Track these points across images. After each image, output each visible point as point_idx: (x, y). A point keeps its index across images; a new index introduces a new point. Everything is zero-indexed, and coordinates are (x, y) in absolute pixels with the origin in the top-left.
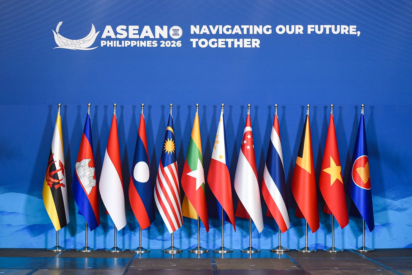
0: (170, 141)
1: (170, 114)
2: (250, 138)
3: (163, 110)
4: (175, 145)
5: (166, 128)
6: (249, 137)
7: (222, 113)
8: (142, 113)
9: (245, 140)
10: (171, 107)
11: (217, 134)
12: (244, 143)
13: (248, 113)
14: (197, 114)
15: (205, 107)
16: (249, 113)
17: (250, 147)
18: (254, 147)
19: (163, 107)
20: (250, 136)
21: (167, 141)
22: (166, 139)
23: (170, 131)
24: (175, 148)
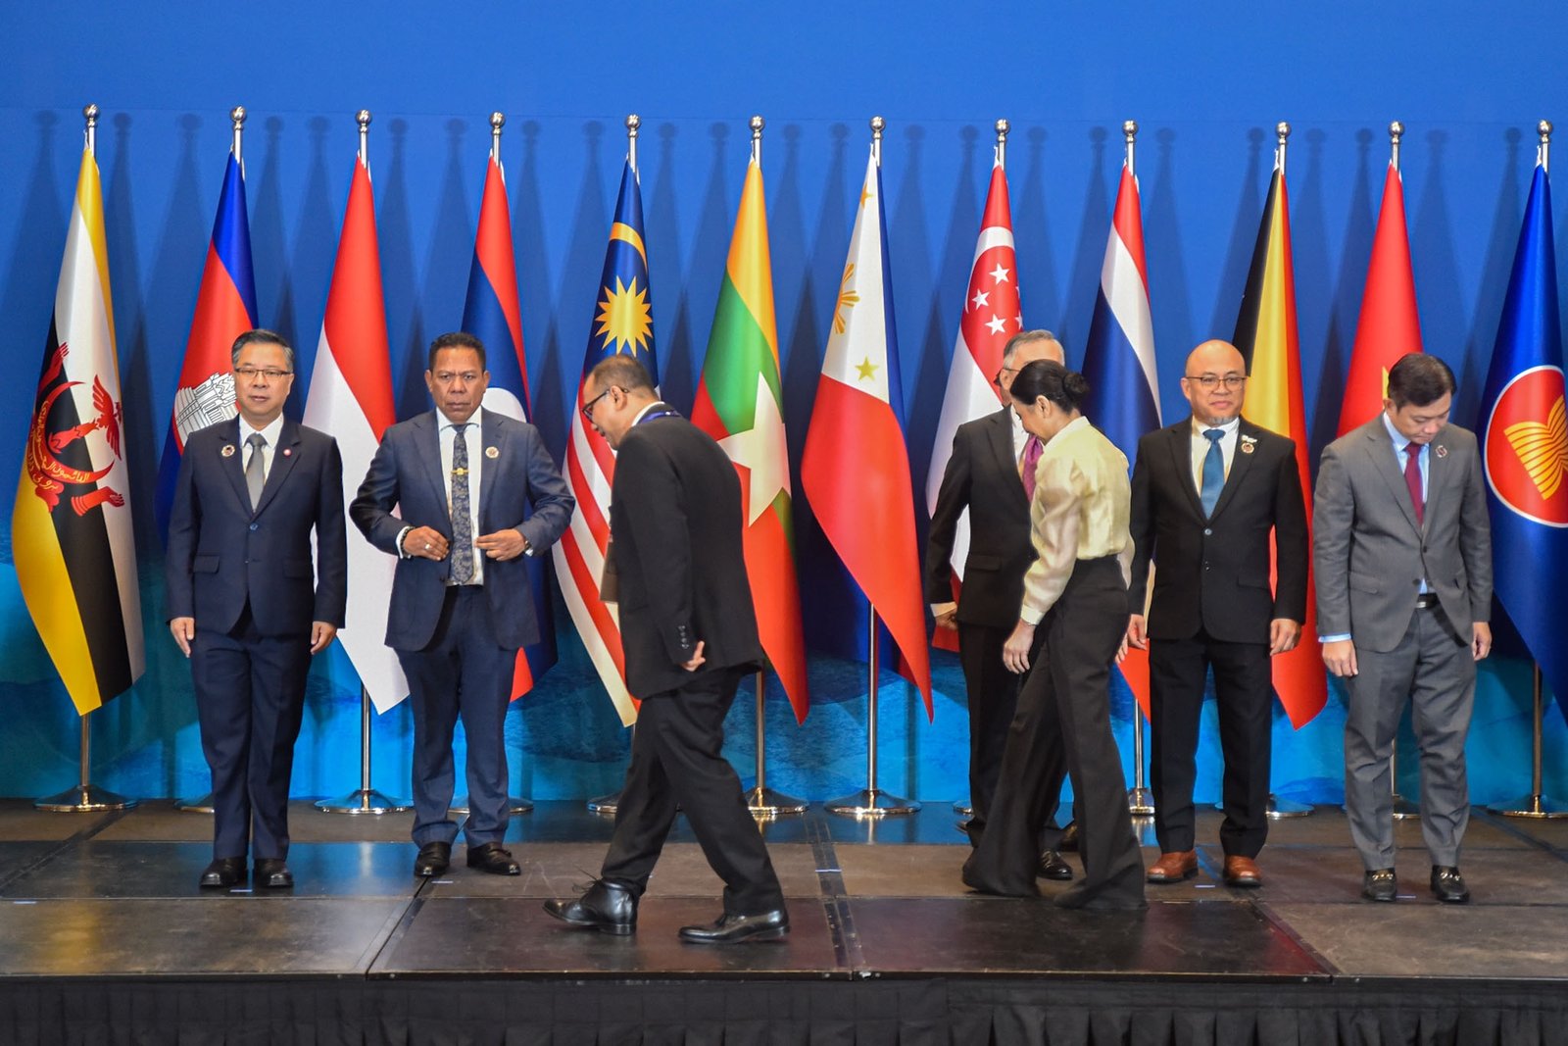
0: (626, 290)
1: (627, 164)
2: (1007, 279)
3: (593, 145)
4: (649, 313)
5: (609, 232)
6: (1001, 274)
7: (874, 161)
8: (496, 159)
9: (979, 292)
10: (633, 133)
11: (849, 259)
12: (975, 303)
13: (997, 163)
14: (755, 164)
15: (792, 133)
16: (999, 163)
17: (1003, 324)
19: (594, 130)
20: (1007, 270)
21: (614, 291)
22: (608, 281)
23: (626, 244)
24: (650, 326)
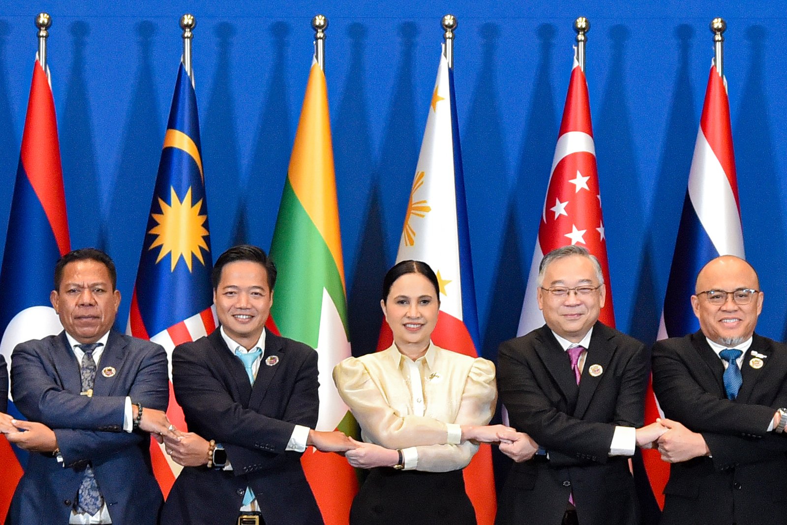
0: (181, 201)
1: (182, 67)
2: (587, 188)
3: (146, 47)
4: (206, 225)
5: (160, 137)
6: (581, 182)
7: (445, 63)
8: (42, 63)
9: (558, 201)
10: (188, 34)
11: (419, 170)
12: (554, 213)
13: (576, 64)
14: (318, 65)
15: (357, 32)
16: (578, 64)
17: (584, 237)
18: (602, 236)
19: (146, 30)
20: (587, 178)
21: (168, 201)
22: (161, 193)
23: (181, 152)
24: (206, 239)
